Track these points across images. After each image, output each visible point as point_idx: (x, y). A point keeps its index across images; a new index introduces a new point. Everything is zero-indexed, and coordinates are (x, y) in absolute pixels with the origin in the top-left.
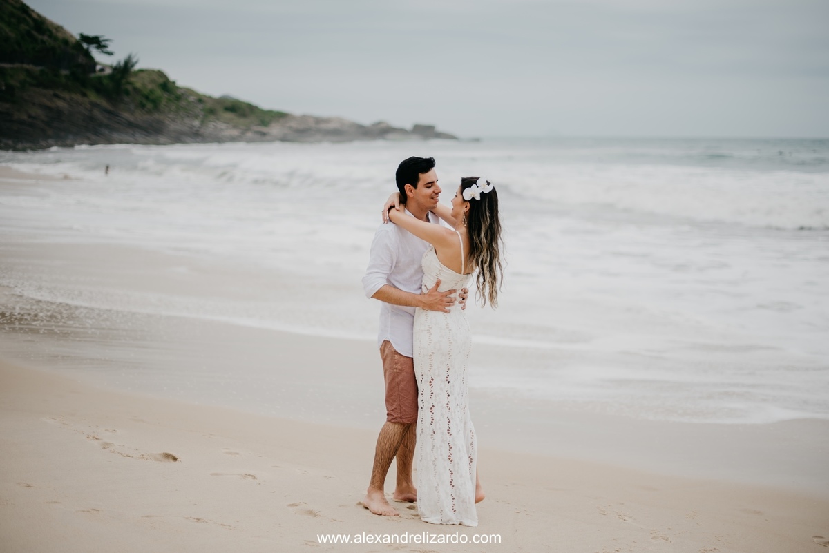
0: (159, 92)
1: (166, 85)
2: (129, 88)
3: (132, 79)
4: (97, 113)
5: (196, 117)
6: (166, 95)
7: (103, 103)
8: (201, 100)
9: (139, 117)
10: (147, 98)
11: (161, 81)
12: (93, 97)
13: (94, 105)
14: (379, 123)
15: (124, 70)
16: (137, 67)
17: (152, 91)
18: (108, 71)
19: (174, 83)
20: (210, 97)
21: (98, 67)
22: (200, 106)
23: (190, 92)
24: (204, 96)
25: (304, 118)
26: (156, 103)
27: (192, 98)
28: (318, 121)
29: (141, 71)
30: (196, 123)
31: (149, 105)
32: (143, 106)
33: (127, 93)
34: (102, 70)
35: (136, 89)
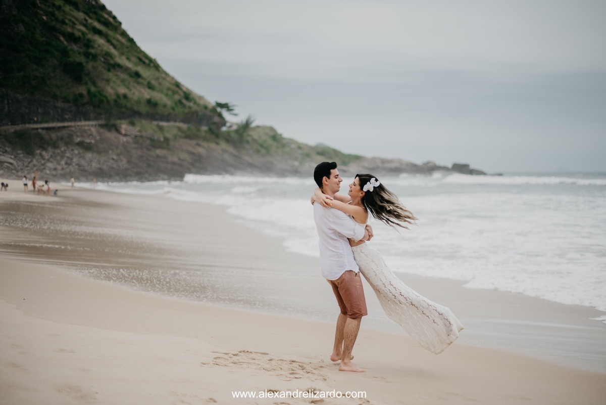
0: (270, 142)
1: (276, 137)
2: (249, 139)
3: (251, 133)
4: (227, 157)
5: (296, 159)
6: (275, 144)
7: (231, 149)
8: (300, 147)
9: (257, 159)
10: (261, 146)
11: (272, 134)
12: (224, 145)
13: (224, 151)
14: (428, 163)
15: (246, 126)
16: (254, 125)
17: (265, 141)
18: (235, 128)
19: (281, 135)
20: (307, 145)
21: (228, 124)
22: (299, 151)
23: (292, 141)
24: (303, 144)
25: (374, 159)
26: (267, 149)
27: (293, 146)
28: (384, 161)
29: (258, 127)
30: (296, 163)
31: (263, 151)
32: (258, 151)
33: (248, 142)
34: (231, 126)
35: (254, 140)
